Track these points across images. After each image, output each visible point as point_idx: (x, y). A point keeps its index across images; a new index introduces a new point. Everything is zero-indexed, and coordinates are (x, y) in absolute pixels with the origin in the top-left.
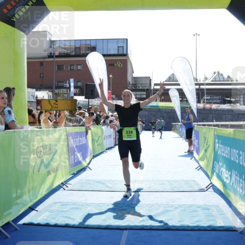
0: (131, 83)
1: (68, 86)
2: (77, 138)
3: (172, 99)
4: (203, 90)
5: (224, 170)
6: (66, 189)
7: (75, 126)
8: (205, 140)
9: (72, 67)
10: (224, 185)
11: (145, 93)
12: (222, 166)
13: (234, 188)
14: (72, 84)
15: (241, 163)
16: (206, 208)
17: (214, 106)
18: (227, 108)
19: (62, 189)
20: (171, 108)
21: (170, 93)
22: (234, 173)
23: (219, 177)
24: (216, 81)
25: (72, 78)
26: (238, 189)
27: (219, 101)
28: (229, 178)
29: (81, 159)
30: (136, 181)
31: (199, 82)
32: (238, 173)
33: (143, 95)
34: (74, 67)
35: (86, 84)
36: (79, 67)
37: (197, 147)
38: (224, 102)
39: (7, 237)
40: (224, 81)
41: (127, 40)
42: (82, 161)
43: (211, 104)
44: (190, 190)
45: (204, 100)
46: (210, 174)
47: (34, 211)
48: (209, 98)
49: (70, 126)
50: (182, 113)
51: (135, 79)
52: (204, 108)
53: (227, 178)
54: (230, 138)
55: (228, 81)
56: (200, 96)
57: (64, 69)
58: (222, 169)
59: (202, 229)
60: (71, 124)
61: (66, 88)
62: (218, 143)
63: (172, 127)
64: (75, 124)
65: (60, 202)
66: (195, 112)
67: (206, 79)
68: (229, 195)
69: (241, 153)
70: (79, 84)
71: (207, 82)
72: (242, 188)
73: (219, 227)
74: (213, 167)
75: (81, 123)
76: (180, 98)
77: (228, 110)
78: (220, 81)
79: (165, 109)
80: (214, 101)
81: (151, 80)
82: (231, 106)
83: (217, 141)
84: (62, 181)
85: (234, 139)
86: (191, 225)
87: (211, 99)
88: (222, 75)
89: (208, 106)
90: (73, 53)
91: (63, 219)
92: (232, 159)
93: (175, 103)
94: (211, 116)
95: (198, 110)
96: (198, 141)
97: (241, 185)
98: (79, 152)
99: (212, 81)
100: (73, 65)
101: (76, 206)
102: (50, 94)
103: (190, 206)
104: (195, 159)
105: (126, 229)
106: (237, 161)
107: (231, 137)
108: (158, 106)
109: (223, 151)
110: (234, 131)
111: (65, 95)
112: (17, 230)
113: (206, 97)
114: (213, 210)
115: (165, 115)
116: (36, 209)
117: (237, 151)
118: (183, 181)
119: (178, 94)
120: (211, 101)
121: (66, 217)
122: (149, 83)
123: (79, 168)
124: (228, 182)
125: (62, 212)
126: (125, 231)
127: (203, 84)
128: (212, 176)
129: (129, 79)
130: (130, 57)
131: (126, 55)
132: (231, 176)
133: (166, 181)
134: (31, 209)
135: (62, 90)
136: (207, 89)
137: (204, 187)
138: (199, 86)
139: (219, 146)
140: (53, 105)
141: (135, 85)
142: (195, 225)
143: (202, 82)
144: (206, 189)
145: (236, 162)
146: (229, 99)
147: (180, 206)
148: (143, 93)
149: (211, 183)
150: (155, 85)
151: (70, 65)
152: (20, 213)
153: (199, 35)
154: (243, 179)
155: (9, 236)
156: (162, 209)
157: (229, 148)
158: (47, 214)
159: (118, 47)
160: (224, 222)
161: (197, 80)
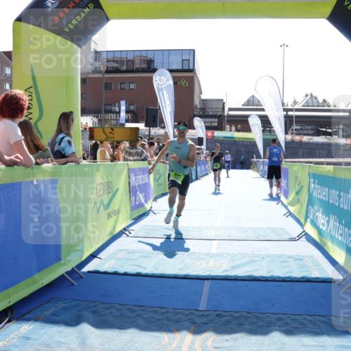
0: (199, 107)
1: (117, 110)
2: (139, 175)
3: (252, 128)
4: (292, 117)
5: (320, 215)
6: (130, 235)
7: (136, 160)
8: (296, 180)
9: (123, 86)
10: (320, 232)
11: (216, 120)
12: (318, 211)
13: (331, 235)
14: (123, 108)
15: (342, 206)
16: (298, 259)
17: (305, 139)
18: (323, 141)
19: (124, 235)
20: (249, 140)
21: (251, 120)
22: (332, 218)
23: (314, 224)
24: (308, 106)
25: (123, 100)
26: (337, 236)
27: (311, 132)
28: (326, 224)
29: (143, 201)
30: (212, 227)
31: (286, 107)
32: (337, 217)
33: (214, 122)
34: (126, 86)
35: (147, 109)
36: (132, 86)
37: (285, 190)
38: (318, 133)
39: (73, 285)
40: (318, 106)
41: (194, 51)
42: (145, 203)
43: (301, 136)
44: (278, 238)
45: (293, 130)
46: (303, 221)
47: (96, 259)
48: (299, 127)
49: (130, 160)
50: (264, 146)
51: (204, 102)
52: (293, 141)
53: (323, 224)
54: (328, 177)
55: (324, 106)
56: (288, 124)
57: (113, 88)
58: (317, 214)
59: (295, 280)
60: (131, 158)
61: (115, 112)
62: (314, 183)
63: (251, 165)
64: (136, 158)
65: (125, 250)
66: (283, 145)
67: (295, 103)
68: (326, 244)
69: (342, 194)
70: (132, 108)
71: (296, 107)
72: (341, 235)
73: (315, 278)
74: (307, 212)
75: (143, 157)
76: (262, 127)
77: (323, 144)
78: (313, 106)
79: (243, 141)
80: (306, 132)
81: (224, 103)
82: (326, 138)
83: (312, 180)
84: (124, 226)
85: (334, 178)
86: (282, 276)
87: (301, 129)
88: (316, 98)
89: (297, 138)
90: (124, 68)
91: (133, 267)
92: (331, 201)
93: (256, 134)
94: (301, 150)
95: (287, 143)
96: (288, 180)
97: (340, 232)
98: (141, 193)
99: (303, 106)
100: (124, 83)
101: (145, 254)
102: (96, 120)
103: (280, 256)
104: (283, 204)
105: (208, 279)
106: (337, 204)
107: (330, 175)
108: (233, 138)
109: (320, 193)
110: (334, 168)
111: (112, 121)
112: (82, 277)
113: (294, 127)
114: (307, 261)
115: (242, 148)
116: (98, 256)
117: (337, 192)
118: (269, 228)
119: (259, 122)
120: (301, 132)
121: (136, 265)
122: (222, 107)
123: (141, 212)
124: (324, 229)
125: (130, 260)
126: (206, 281)
127: (291, 110)
128: (305, 223)
129: (197, 102)
130: (197, 73)
131: (192, 71)
132: (328, 222)
133: (249, 228)
134: (93, 256)
135: (109, 115)
136: (297, 117)
137: (295, 236)
138: (287, 112)
139: (314, 187)
140: (108, 134)
141: (203, 109)
142: (287, 275)
143: (289, 107)
144: (297, 238)
145: (335, 205)
146: (324, 130)
147: (267, 256)
148: (213, 120)
149: (304, 231)
150: (230, 109)
151: (121, 83)
152: (83, 259)
153: (287, 46)
154: (342, 225)
155: (75, 283)
156: (246, 259)
157: (327, 189)
158: (113, 262)
159: (183, 60)
160: (320, 273)
161: (283, 104)
